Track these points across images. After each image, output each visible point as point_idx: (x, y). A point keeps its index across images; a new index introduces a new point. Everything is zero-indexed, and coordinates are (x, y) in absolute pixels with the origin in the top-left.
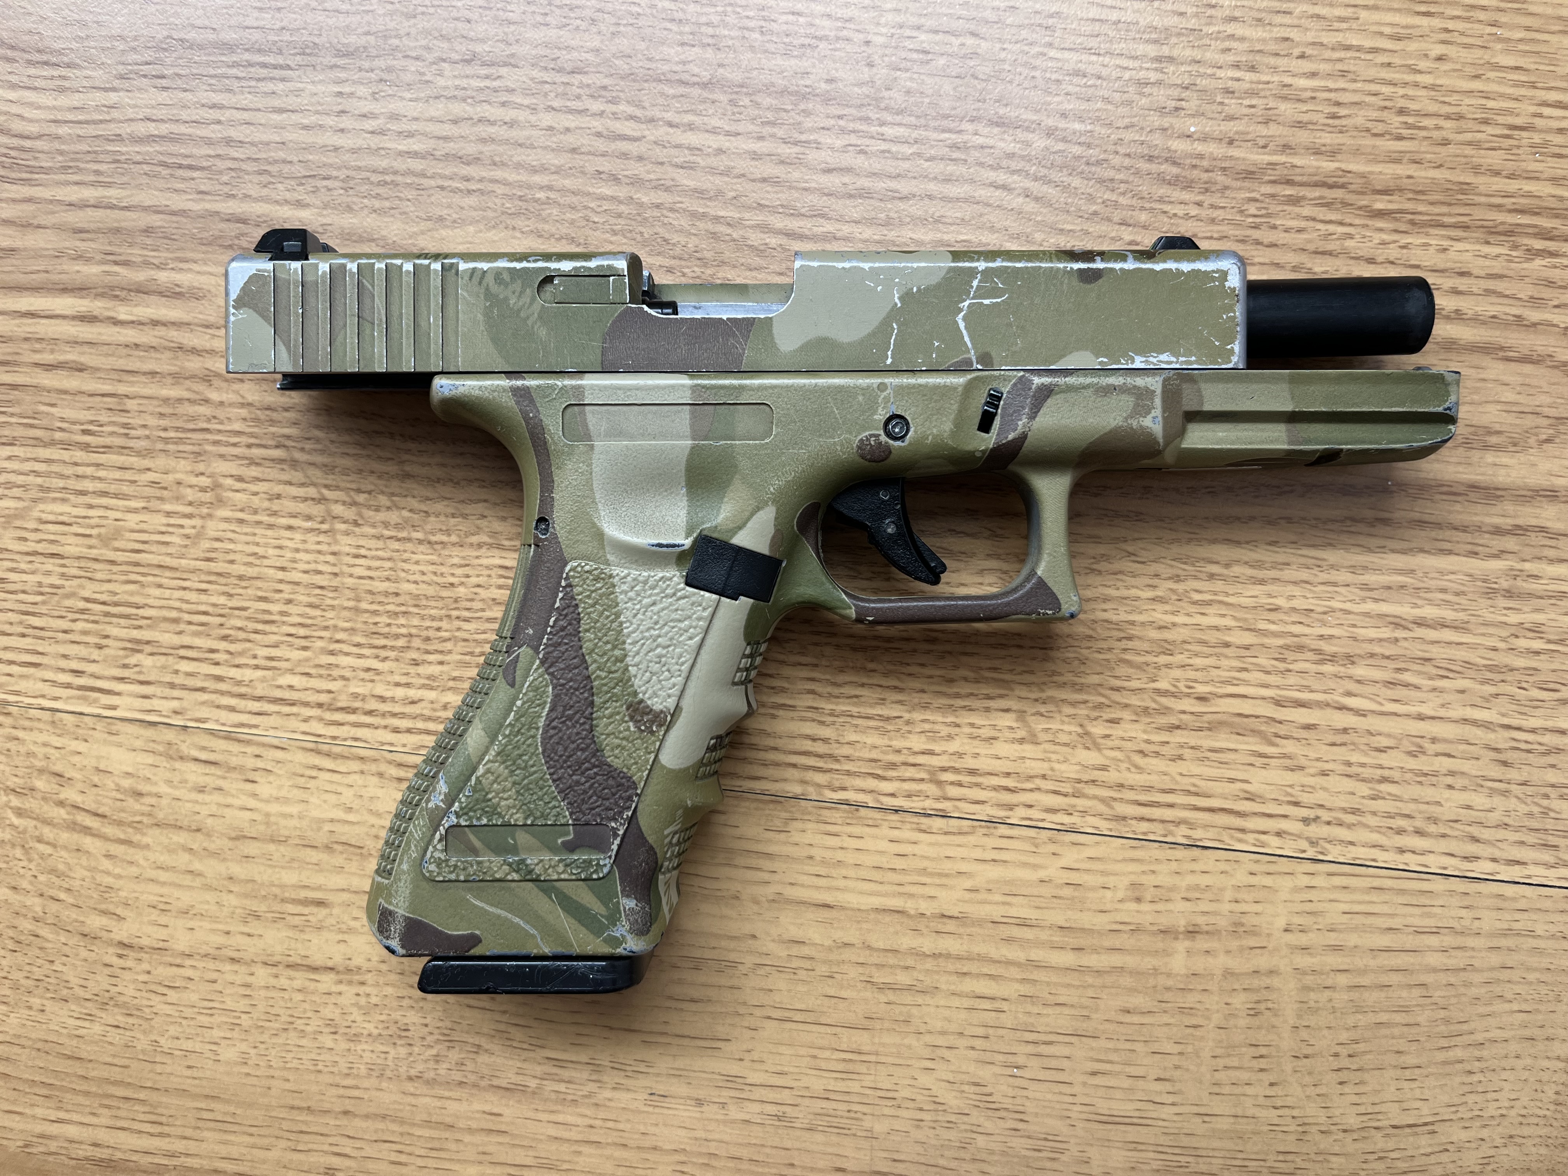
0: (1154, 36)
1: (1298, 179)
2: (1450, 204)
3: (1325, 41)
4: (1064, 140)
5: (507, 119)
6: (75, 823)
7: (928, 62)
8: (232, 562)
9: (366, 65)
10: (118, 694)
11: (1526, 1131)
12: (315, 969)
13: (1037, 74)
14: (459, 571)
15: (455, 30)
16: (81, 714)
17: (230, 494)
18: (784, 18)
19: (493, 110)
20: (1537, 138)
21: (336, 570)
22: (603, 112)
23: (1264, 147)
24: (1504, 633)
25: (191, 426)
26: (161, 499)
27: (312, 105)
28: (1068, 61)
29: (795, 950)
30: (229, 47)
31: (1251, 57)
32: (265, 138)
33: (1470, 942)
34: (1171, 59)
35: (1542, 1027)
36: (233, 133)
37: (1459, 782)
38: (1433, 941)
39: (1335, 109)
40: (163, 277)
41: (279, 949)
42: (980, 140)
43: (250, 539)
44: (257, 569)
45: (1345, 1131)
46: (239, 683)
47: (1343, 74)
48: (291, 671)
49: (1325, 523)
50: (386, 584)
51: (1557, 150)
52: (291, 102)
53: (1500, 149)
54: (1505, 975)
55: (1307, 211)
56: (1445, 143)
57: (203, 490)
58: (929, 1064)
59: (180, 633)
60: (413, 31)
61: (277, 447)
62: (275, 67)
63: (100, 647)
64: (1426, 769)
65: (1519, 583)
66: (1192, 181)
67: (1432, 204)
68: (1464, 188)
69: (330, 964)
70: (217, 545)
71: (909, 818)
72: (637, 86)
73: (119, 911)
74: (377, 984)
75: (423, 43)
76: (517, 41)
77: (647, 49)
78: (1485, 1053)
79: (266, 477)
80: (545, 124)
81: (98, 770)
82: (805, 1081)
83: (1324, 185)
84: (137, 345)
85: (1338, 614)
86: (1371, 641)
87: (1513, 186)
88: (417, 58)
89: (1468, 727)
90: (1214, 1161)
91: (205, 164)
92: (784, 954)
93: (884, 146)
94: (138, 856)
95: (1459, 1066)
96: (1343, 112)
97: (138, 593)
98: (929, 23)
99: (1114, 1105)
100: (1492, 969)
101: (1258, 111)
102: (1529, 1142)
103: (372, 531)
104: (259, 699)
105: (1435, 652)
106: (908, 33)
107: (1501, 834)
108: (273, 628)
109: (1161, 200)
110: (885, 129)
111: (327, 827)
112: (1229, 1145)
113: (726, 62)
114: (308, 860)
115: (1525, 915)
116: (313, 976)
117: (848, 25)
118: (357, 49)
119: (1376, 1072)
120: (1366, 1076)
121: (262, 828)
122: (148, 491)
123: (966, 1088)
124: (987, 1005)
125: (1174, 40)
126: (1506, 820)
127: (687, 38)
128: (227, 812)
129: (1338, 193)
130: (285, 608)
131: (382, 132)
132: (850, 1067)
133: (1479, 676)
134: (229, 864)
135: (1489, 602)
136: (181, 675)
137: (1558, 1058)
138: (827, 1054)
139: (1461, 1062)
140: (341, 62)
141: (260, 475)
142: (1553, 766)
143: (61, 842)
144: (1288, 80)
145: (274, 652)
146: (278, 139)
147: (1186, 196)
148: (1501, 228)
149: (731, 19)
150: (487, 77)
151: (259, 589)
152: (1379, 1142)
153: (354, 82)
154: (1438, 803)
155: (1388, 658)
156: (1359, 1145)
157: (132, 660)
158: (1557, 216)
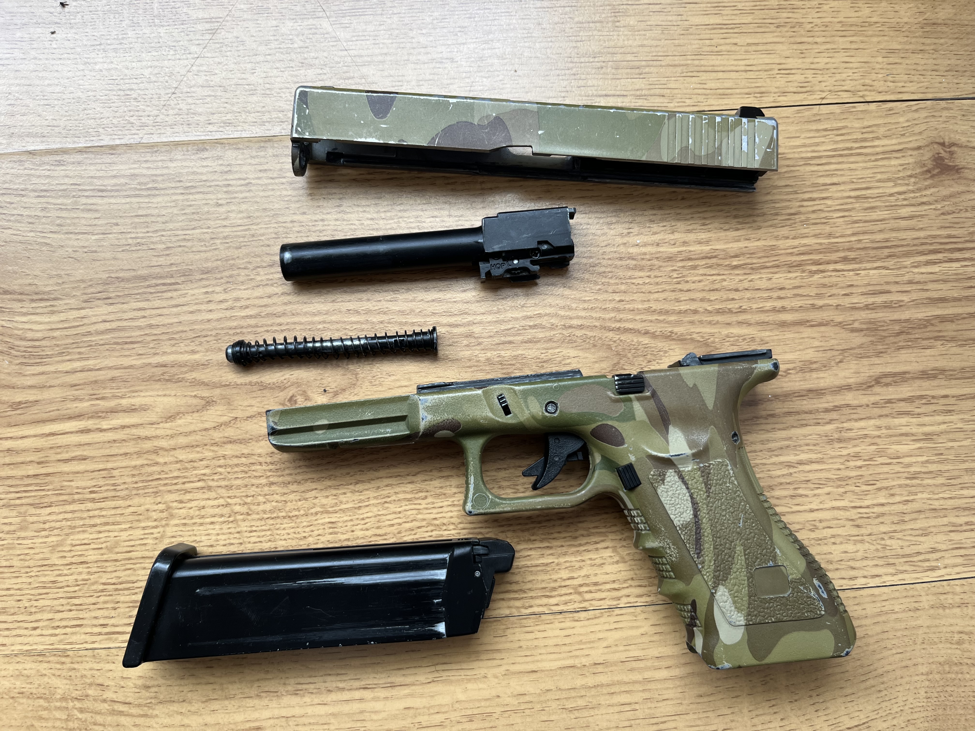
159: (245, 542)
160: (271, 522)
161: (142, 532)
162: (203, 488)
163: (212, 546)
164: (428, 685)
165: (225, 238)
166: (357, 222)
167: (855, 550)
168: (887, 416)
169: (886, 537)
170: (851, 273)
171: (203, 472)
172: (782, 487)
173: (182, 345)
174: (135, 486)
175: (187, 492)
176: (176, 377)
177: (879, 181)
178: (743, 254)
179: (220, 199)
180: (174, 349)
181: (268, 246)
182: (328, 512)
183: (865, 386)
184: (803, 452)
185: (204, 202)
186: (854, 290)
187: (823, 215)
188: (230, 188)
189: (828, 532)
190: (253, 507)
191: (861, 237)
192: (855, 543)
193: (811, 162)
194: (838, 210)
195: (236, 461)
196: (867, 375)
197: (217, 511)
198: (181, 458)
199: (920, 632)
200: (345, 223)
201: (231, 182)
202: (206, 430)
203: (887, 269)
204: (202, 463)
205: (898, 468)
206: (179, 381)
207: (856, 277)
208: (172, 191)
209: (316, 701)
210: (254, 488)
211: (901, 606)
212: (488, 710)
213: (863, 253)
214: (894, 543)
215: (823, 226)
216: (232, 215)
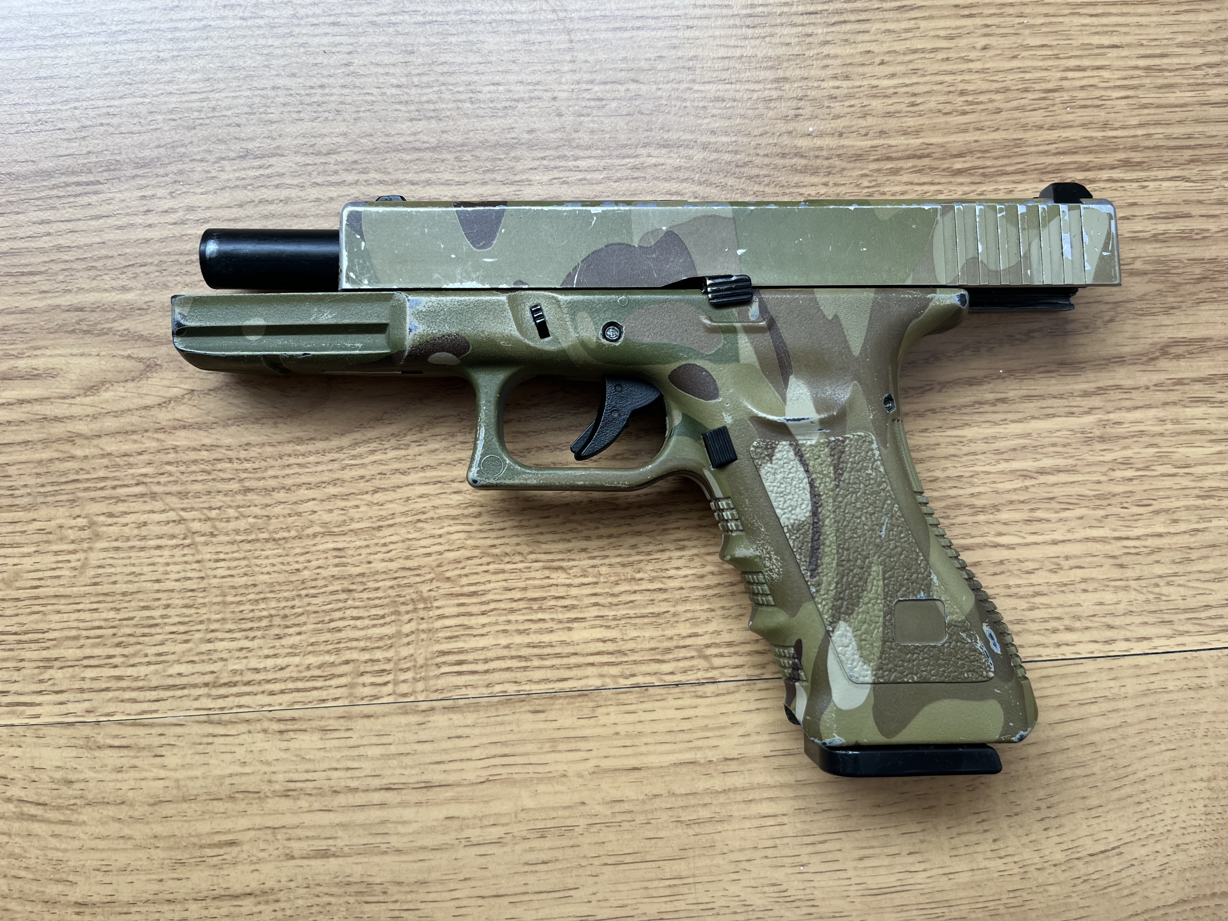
0: (770, 64)
1: (894, 155)
2: (1009, 157)
3: (897, 48)
4: (717, 151)
5: (282, 198)
6: (22, 814)
7: (603, 107)
8: (115, 583)
9: (162, 171)
10: (39, 705)
11: (1188, 839)
12: (237, 897)
13: (688, 104)
14: (301, 559)
15: (229, 134)
16: (13, 725)
17: (105, 529)
18: (487, 89)
19: (269, 192)
20: (1066, 96)
21: (202, 574)
22: (357, 181)
23: (866, 135)
24: (1104, 469)
25: (63, 479)
26: (48, 542)
27: (123, 209)
28: (709, 91)
29: (618, 808)
30: (48, 174)
31: (844, 70)
32: (88, 241)
33: (1121, 705)
34: (785, 79)
35: (1186, 759)
36: (62, 241)
37: (1090, 586)
38: (1094, 709)
39: (913, 99)
40: (22, 364)
41: (204, 886)
42: (653, 161)
43: (127, 561)
44: (136, 585)
45: (1055, 865)
46: (137, 679)
47: (915, 71)
48: (179, 662)
49: (960, 409)
50: (245, 579)
51: (1083, 103)
52: (105, 209)
53: (1040, 108)
54: (1151, 725)
55: (905, 178)
56: (999, 111)
57: (82, 529)
58: (735, 876)
59: (82, 647)
60: (195, 140)
61: (137, 484)
62: (88, 184)
63: (19, 669)
64: (1065, 580)
65: (1108, 430)
66: (818, 168)
67: (996, 158)
68: (1018, 143)
69: (248, 890)
70: (100, 571)
71: (687, 688)
72: (380, 157)
73: (71, 878)
74: (289, 900)
75: (204, 147)
76: (280, 136)
77: (384, 127)
78: (1147, 786)
79: (132, 510)
80: (313, 197)
81: (33, 768)
82: (643, 908)
83: (915, 157)
84: (9, 422)
85: (982, 476)
86: (1008, 491)
87: (1054, 135)
88: (202, 160)
89: (1090, 544)
90: (962, 907)
91: (43, 269)
92: (608, 812)
93: (580, 176)
94: (77, 831)
95: (1129, 800)
96: (919, 100)
97: (42, 621)
98: (599, 77)
99: (880, 879)
100: (1140, 722)
101: (857, 109)
102: (1192, 847)
103: (227, 538)
104: (155, 688)
105: (1056, 492)
106: (584, 87)
107: (1129, 619)
108: (158, 630)
109: (797, 186)
110: (578, 163)
111: (228, 781)
112: (973, 893)
113: (448, 128)
114: (216, 810)
115: (1158, 678)
116: (236, 903)
117: (537, 87)
118: (152, 160)
119: (1070, 816)
120: (1064, 820)
121: (175, 792)
122: (37, 537)
123: (766, 889)
124: (770, 821)
125: (785, 64)
126: (1131, 608)
127: (414, 115)
128: (143, 784)
129: (926, 161)
130: (164, 612)
131: (183, 222)
132: (675, 890)
133: (1091, 505)
134: (153, 826)
135: (1089, 448)
136: (87, 681)
137: (1202, 780)
138: (656, 884)
139: (1131, 796)
140: (140, 172)
141: (126, 510)
142: (1158, 562)
143: (14, 831)
144: (875, 82)
145: (161, 649)
146: (98, 240)
147: (815, 180)
148: (1050, 169)
149: (447, 96)
150: (260, 167)
151: (141, 600)
152: (1081, 868)
153: (154, 186)
154: (1079, 605)
155: (1023, 502)
156: (1067, 874)
157: (46, 676)
158: (1090, 152)
159: (208, 576)
160: (248, 546)
161: (54, 559)
162: (143, 495)
163: (158, 581)
164: (480, 786)
165: (171, 112)
166: (375, 91)
167: (1115, 600)
168: (1174, 403)
169: (1162, 582)
170: (1135, 185)
171: (143, 471)
172: (1012, 507)
173: (106, 277)
174: (42, 490)
175: (119, 500)
176: (99, 327)
177: (1181, 45)
178: (971, 152)
179: (164, 51)
180: (94, 283)
181: (238, 125)
182: (332, 534)
183: (1145, 359)
184: (1046, 455)
185: (138, 55)
186: (1136, 211)
187: (1097, 93)
188: (178, 34)
189: (1079, 574)
190: (220, 525)
191: (1152, 130)
192: (1116, 589)
193: (1081, 11)
194: (1119, 87)
195: (193, 456)
196: (1150, 341)
197: (165, 529)
198: (109, 449)
199: (1203, 719)
200: (357, 91)
201: (179, 25)
202: (146, 408)
203: (1188, 180)
204: (140, 457)
205: (1185, 482)
206: (103, 333)
207: (1141, 192)
208: (90, 40)
209: (316, 806)
210: (220, 497)
211: (1178, 683)
212: (569, 822)
213: (1153, 154)
214: (1173, 592)
215: (1095, 111)
216: (182, 76)
